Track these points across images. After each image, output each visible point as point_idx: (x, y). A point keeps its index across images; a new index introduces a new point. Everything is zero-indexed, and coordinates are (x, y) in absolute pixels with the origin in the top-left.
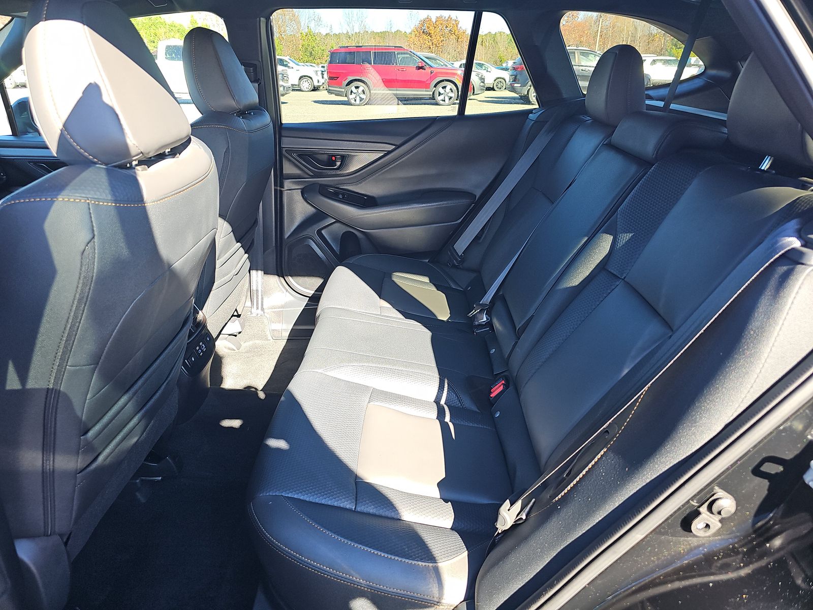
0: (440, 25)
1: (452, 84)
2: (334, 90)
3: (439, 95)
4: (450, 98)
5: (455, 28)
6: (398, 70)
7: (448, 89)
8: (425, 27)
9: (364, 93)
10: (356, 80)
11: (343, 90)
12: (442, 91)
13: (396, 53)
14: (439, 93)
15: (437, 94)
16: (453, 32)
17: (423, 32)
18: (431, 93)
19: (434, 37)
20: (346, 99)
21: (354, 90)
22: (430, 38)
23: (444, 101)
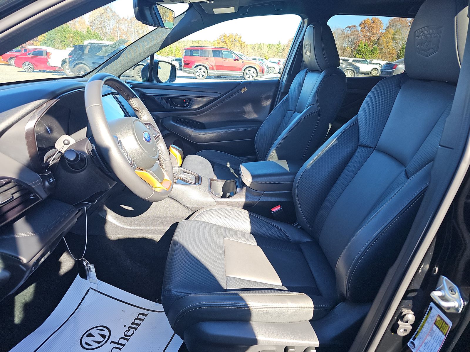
0: (231, 38)
1: (254, 69)
2: (187, 70)
3: (247, 75)
4: (253, 77)
5: (240, 40)
6: (224, 60)
7: (251, 72)
8: (223, 38)
9: (204, 72)
10: (200, 65)
11: (192, 70)
12: (248, 72)
13: (223, 51)
14: (247, 74)
15: (245, 74)
16: (238, 42)
17: (222, 41)
18: (242, 74)
19: (228, 44)
20: (193, 75)
21: (199, 71)
22: (226, 45)
23: (249, 78)
